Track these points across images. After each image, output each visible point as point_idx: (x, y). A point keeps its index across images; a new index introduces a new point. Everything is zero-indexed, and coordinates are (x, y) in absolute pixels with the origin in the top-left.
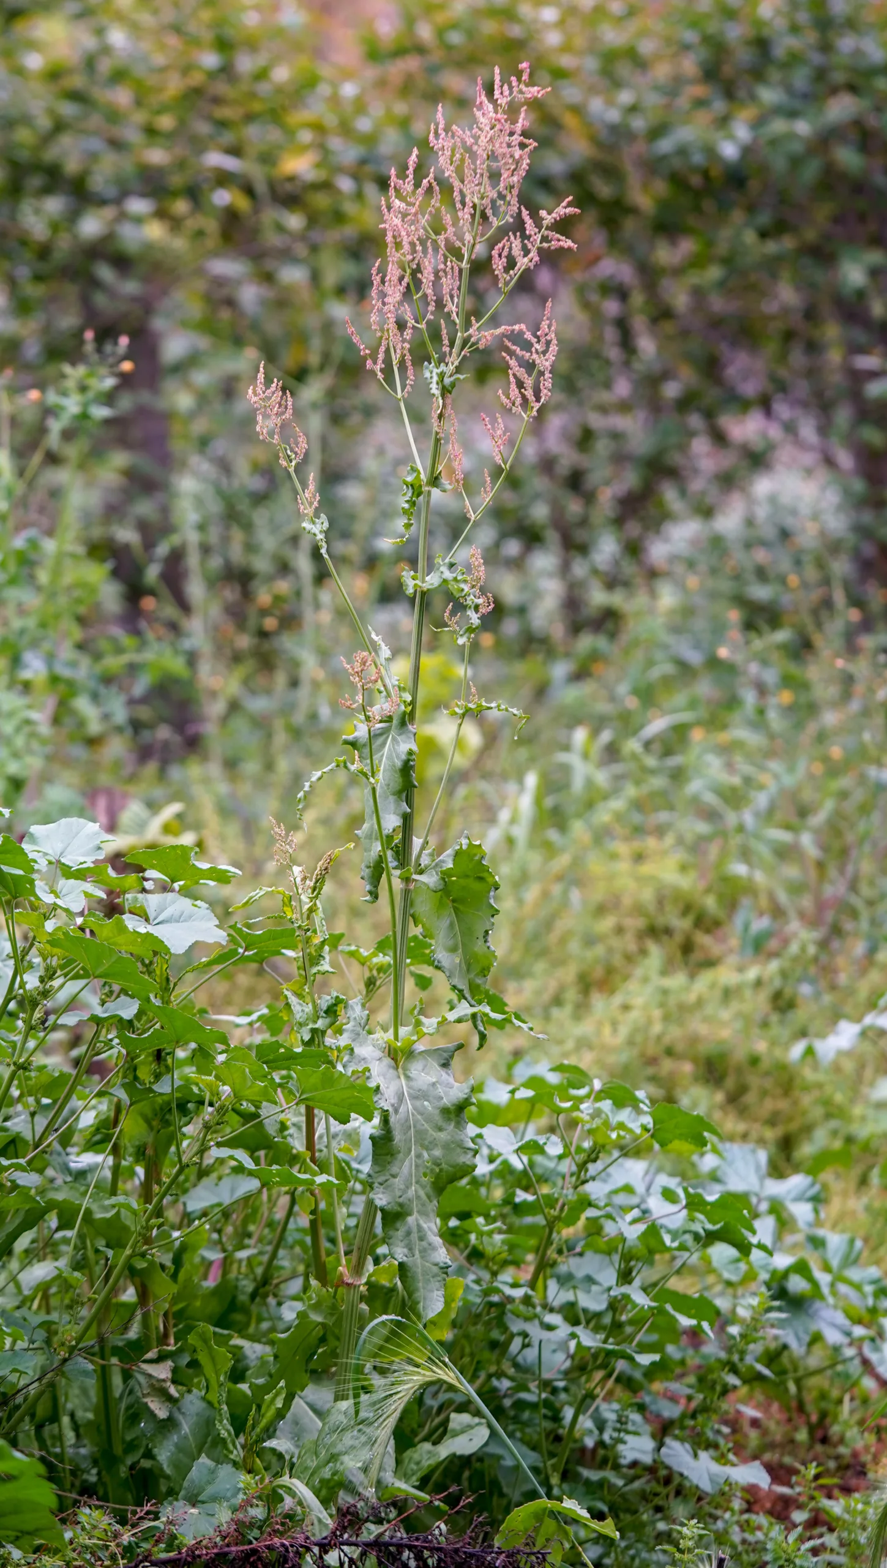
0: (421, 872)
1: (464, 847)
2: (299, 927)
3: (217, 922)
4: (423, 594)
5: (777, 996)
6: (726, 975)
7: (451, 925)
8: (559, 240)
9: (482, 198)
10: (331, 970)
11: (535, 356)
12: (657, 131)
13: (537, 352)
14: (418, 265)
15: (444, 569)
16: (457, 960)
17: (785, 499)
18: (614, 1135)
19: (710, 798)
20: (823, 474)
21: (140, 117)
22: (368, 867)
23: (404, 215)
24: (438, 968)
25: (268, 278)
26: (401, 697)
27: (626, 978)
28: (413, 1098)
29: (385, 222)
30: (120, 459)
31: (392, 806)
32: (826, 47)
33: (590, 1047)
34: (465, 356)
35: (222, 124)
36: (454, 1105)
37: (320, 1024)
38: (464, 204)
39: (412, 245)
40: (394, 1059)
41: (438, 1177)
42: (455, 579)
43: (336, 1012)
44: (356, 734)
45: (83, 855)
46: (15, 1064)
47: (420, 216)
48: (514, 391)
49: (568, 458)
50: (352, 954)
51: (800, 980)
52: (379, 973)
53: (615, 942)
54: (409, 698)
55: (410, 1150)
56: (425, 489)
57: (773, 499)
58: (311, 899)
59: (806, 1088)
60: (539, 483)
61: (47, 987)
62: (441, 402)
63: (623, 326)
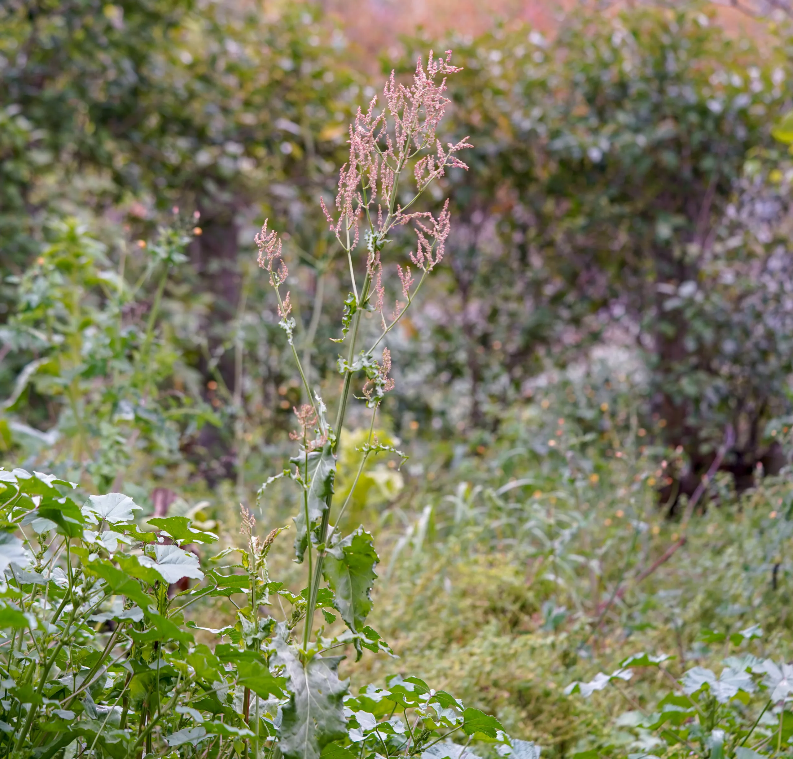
0: (331, 547)
1: (360, 534)
2: (252, 574)
3: (199, 566)
4: (350, 374)
5: (565, 655)
6: (535, 640)
7: (347, 583)
8: (458, 163)
9: (412, 131)
10: (269, 603)
11: (435, 233)
12: (555, 134)
13: (437, 231)
14: (368, 168)
15: (364, 359)
16: (349, 604)
17: (611, 363)
18: (438, 725)
19: (538, 533)
20: (636, 352)
21: (241, 95)
22: (299, 541)
23: (363, 137)
24: (336, 608)
25: (308, 199)
26: (329, 436)
27: (474, 637)
28: (312, 687)
29: (350, 139)
30: (207, 298)
31: (317, 504)
32: (661, 91)
33: (446, 676)
34: (391, 228)
35: (290, 104)
36: (336, 694)
37: (259, 636)
38: (401, 134)
39: (366, 156)
40: (303, 662)
41: (322, 738)
42: (371, 367)
43: (269, 629)
44: (299, 457)
45: (120, 517)
46: (61, 641)
47: (373, 138)
48: (420, 253)
49: (481, 327)
50: (286, 596)
51: (580, 648)
52: (302, 610)
53: (470, 614)
54: (334, 438)
55: (306, 719)
56: (359, 309)
57: (603, 362)
58: (260, 558)
59: (578, 715)
60: (462, 339)
61: (86, 595)
62: (373, 255)
63: (523, 250)
